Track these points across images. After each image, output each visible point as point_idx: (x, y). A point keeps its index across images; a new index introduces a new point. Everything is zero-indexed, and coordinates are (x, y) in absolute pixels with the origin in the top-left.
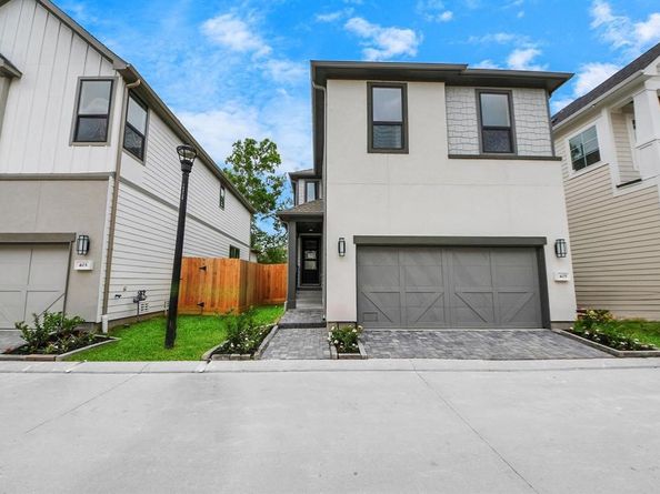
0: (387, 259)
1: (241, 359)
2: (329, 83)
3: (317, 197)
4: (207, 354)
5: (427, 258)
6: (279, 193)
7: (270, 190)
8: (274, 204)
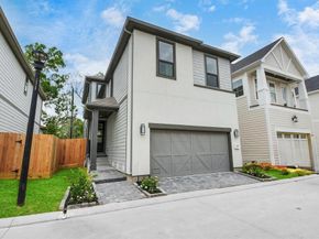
0: (165, 137)
1: (90, 206)
2: (135, 31)
3: (112, 95)
4: (62, 205)
5: (184, 137)
6: (61, 86)
7: (53, 84)
8: (56, 94)
